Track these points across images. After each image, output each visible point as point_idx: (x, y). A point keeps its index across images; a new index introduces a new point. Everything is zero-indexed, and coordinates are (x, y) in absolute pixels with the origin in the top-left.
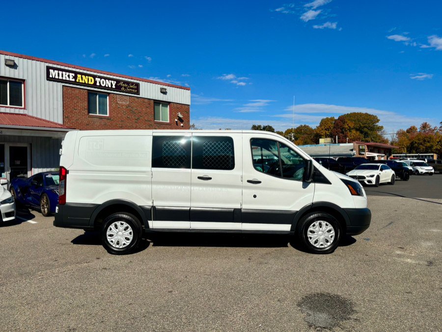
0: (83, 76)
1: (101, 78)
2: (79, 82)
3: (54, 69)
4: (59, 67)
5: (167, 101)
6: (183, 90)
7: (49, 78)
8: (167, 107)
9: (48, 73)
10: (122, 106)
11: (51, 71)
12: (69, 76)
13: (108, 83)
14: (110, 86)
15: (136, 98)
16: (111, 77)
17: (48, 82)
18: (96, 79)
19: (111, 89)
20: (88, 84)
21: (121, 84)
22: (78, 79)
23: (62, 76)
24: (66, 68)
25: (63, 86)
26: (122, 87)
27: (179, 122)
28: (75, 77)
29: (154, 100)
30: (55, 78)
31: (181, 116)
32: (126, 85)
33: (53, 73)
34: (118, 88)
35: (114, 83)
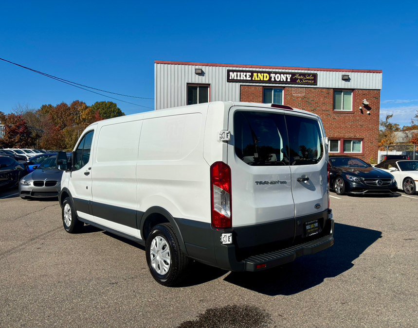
0: (259, 74)
1: (276, 73)
2: (255, 80)
3: (233, 71)
4: (237, 69)
5: (349, 87)
6: (371, 74)
7: (229, 80)
8: (351, 95)
9: (228, 75)
10: (298, 98)
11: (231, 73)
12: (246, 76)
13: (283, 78)
14: (285, 80)
15: (312, 90)
16: (287, 71)
17: (227, 83)
18: (271, 75)
19: (286, 82)
20: (263, 81)
21: (297, 76)
22: (254, 77)
23: (240, 77)
24: (244, 69)
25: (241, 85)
26: (298, 79)
27: (364, 109)
28: (252, 76)
29: (334, 89)
30: (234, 79)
31: (366, 103)
32: (302, 77)
33: (233, 75)
34: (293, 81)
35: (289, 77)
